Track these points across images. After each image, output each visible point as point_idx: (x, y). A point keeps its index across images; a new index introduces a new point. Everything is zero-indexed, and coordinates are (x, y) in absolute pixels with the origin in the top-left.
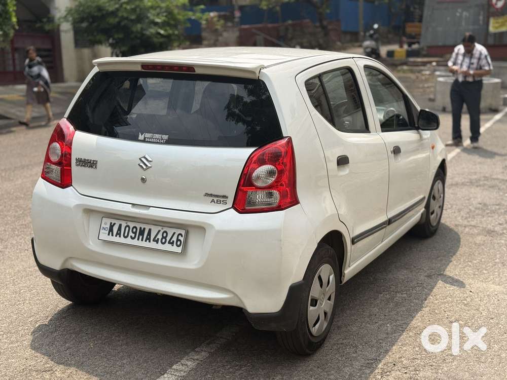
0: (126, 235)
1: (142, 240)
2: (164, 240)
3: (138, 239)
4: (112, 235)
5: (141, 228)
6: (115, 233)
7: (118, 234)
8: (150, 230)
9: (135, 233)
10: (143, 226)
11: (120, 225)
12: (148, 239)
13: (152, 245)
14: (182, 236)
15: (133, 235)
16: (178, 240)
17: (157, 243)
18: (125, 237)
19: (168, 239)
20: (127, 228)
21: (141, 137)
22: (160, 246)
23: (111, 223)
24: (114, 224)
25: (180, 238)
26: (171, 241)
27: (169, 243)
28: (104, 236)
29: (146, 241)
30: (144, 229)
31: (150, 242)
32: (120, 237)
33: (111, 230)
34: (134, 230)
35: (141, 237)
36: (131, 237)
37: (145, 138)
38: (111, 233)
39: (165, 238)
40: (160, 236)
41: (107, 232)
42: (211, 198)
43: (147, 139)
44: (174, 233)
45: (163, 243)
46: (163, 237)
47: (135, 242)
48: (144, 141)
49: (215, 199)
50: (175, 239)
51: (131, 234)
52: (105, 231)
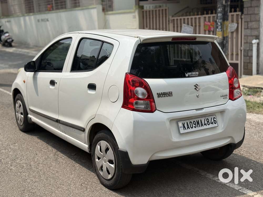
0: (192, 127)
1: (200, 127)
3: (198, 127)
4: (186, 129)
5: (197, 121)
7: (188, 127)
8: (201, 120)
9: (195, 124)
10: (197, 120)
11: (187, 123)
12: (202, 125)
13: (205, 127)
15: (195, 126)
16: (214, 121)
17: (206, 125)
18: (192, 128)
19: (210, 122)
20: (191, 123)
21: (187, 75)
22: (208, 127)
24: (184, 123)
25: (215, 119)
26: (212, 122)
27: (211, 123)
28: (182, 131)
29: (201, 126)
31: (203, 126)
32: (189, 129)
33: (184, 127)
34: (194, 123)
35: (199, 125)
36: (194, 127)
37: (189, 75)
39: (208, 122)
40: (206, 122)
41: (183, 128)
42: (223, 97)
43: (190, 76)
44: (211, 118)
45: (209, 125)
47: (197, 129)
48: (189, 77)
49: (224, 97)
50: (213, 121)
51: (194, 125)
52: (182, 129)
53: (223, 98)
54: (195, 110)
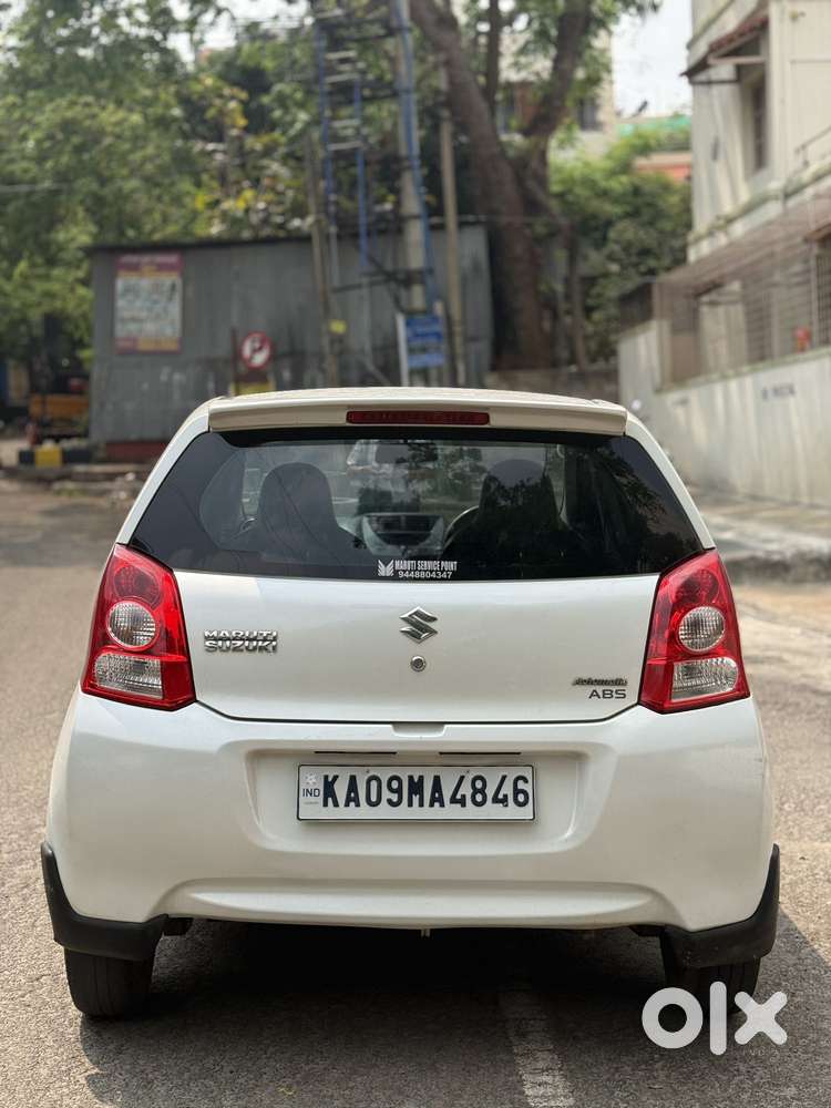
0: (374, 799)
1: (421, 805)
2: (479, 798)
3: (410, 804)
4: (336, 805)
5: (411, 778)
6: (341, 798)
7: (352, 798)
8: (437, 780)
9: (397, 791)
10: (416, 773)
11: (353, 780)
12: (437, 798)
13: (451, 811)
14: (526, 781)
15: (395, 798)
16: (517, 792)
17: (464, 805)
18: (373, 805)
19: (490, 792)
20: (374, 784)
21: (384, 570)
22: (470, 812)
23: (326, 777)
24: (336, 778)
25: (521, 785)
26: (501, 796)
27: (496, 800)
28: (314, 809)
29: (432, 805)
30: (421, 778)
31: (442, 805)
32: (358, 805)
33: (329, 790)
34: (395, 785)
35: (416, 799)
36: (389, 801)
37: (396, 572)
38: (330, 800)
39: (482, 791)
40: (466, 790)
41: (320, 799)
42: (590, 689)
43: (401, 575)
44: (504, 778)
45: (478, 804)
46: (476, 791)
47: (403, 812)
48: (395, 578)
49: (599, 689)
50: (507, 789)
51: (386, 794)
52: (312, 799)
53: (594, 694)
54: (390, 726)
